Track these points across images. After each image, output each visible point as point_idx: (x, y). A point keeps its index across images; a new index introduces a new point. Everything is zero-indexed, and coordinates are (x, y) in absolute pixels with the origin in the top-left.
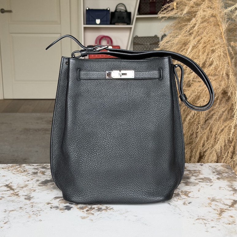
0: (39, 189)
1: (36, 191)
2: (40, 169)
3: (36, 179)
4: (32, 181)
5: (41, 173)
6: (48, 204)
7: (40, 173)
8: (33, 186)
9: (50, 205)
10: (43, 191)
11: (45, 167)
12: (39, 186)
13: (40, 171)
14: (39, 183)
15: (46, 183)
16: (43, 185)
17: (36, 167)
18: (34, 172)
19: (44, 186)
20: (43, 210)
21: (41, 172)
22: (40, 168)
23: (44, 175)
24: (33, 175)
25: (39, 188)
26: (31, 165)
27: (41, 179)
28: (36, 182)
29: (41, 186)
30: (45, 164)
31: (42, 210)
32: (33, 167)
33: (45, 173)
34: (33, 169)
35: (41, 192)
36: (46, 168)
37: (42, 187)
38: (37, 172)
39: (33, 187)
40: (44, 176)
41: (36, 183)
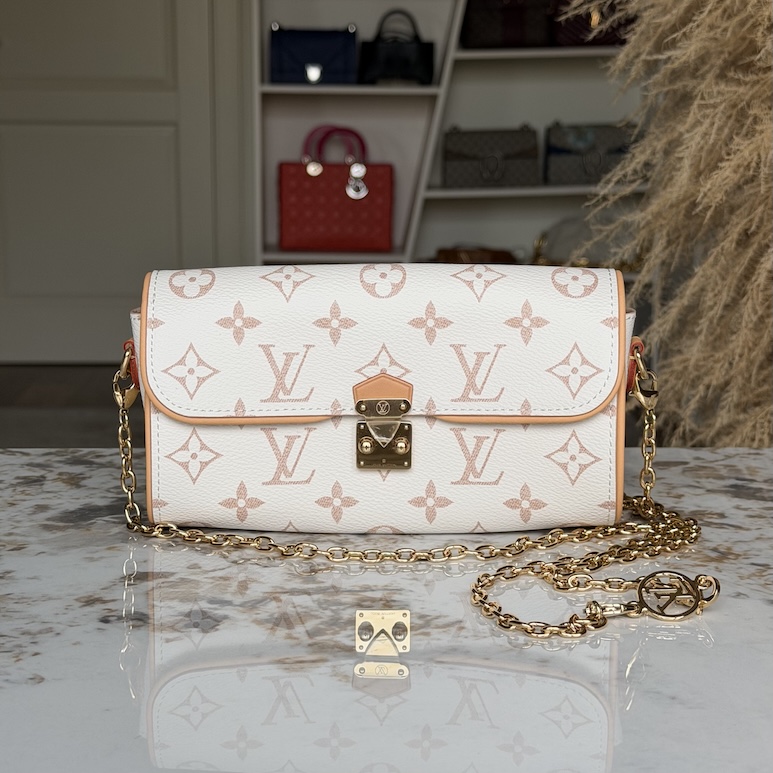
0: (42, 542)
1: (31, 547)
2: (60, 465)
3: (34, 503)
4: (11, 509)
5: (63, 481)
6: (90, 601)
7: (55, 480)
8: (14, 531)
9: (99, 607)
10: (66, 548)
11: (89, 458)
12: (46, 528)
13: (60, 474)
14: (48, 519)
15: (85, 520)
16: (68, 527)
17: (40, 460)
18: (25, 478)
19: (71, 531)
20: (58, 628)
21: (64, 477)
22: (60, 462)
23: (78, 486)
24: (20, 489)
25: (48, 535)
26: (13, 453)
27: (59, 501)
28: (34, 513)
29: (58, 528)
30: (86, 450)
31: (50, 630)
32: (25, 459)
33: (83, 483)
34: (22, 466)
35: (52, 554)
36: (91, 463)
37: (59, 534)
38: (43, 477)
39: (10, 534)
40: (76, 492)
41: (34, 517)
